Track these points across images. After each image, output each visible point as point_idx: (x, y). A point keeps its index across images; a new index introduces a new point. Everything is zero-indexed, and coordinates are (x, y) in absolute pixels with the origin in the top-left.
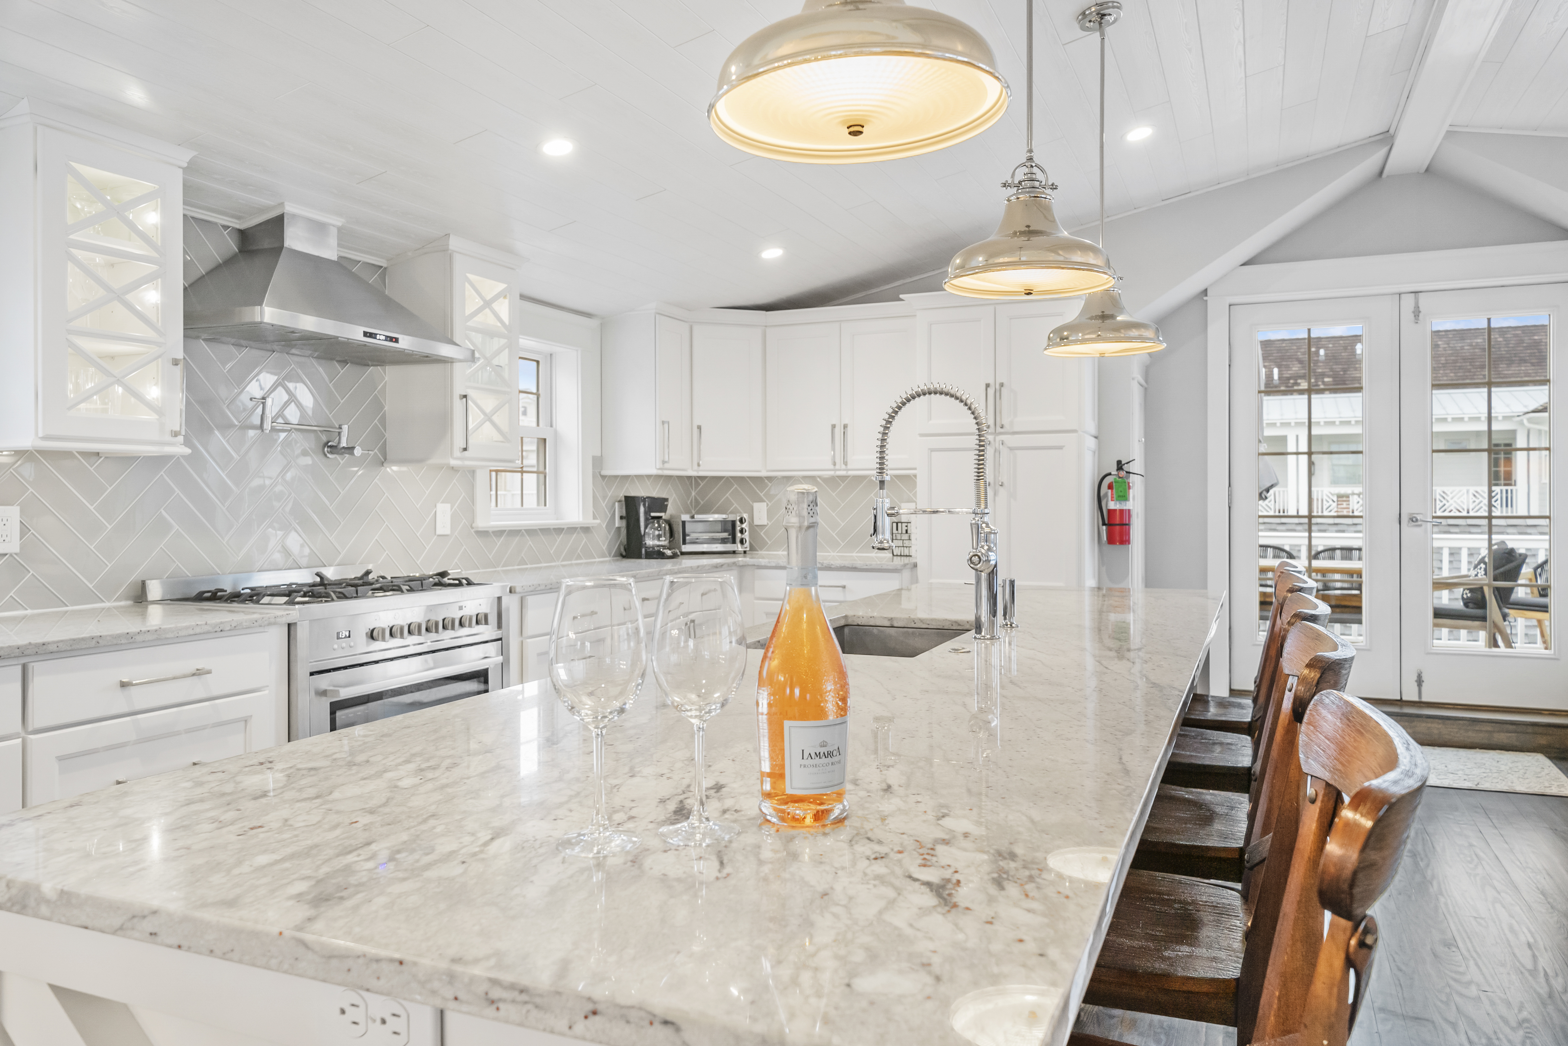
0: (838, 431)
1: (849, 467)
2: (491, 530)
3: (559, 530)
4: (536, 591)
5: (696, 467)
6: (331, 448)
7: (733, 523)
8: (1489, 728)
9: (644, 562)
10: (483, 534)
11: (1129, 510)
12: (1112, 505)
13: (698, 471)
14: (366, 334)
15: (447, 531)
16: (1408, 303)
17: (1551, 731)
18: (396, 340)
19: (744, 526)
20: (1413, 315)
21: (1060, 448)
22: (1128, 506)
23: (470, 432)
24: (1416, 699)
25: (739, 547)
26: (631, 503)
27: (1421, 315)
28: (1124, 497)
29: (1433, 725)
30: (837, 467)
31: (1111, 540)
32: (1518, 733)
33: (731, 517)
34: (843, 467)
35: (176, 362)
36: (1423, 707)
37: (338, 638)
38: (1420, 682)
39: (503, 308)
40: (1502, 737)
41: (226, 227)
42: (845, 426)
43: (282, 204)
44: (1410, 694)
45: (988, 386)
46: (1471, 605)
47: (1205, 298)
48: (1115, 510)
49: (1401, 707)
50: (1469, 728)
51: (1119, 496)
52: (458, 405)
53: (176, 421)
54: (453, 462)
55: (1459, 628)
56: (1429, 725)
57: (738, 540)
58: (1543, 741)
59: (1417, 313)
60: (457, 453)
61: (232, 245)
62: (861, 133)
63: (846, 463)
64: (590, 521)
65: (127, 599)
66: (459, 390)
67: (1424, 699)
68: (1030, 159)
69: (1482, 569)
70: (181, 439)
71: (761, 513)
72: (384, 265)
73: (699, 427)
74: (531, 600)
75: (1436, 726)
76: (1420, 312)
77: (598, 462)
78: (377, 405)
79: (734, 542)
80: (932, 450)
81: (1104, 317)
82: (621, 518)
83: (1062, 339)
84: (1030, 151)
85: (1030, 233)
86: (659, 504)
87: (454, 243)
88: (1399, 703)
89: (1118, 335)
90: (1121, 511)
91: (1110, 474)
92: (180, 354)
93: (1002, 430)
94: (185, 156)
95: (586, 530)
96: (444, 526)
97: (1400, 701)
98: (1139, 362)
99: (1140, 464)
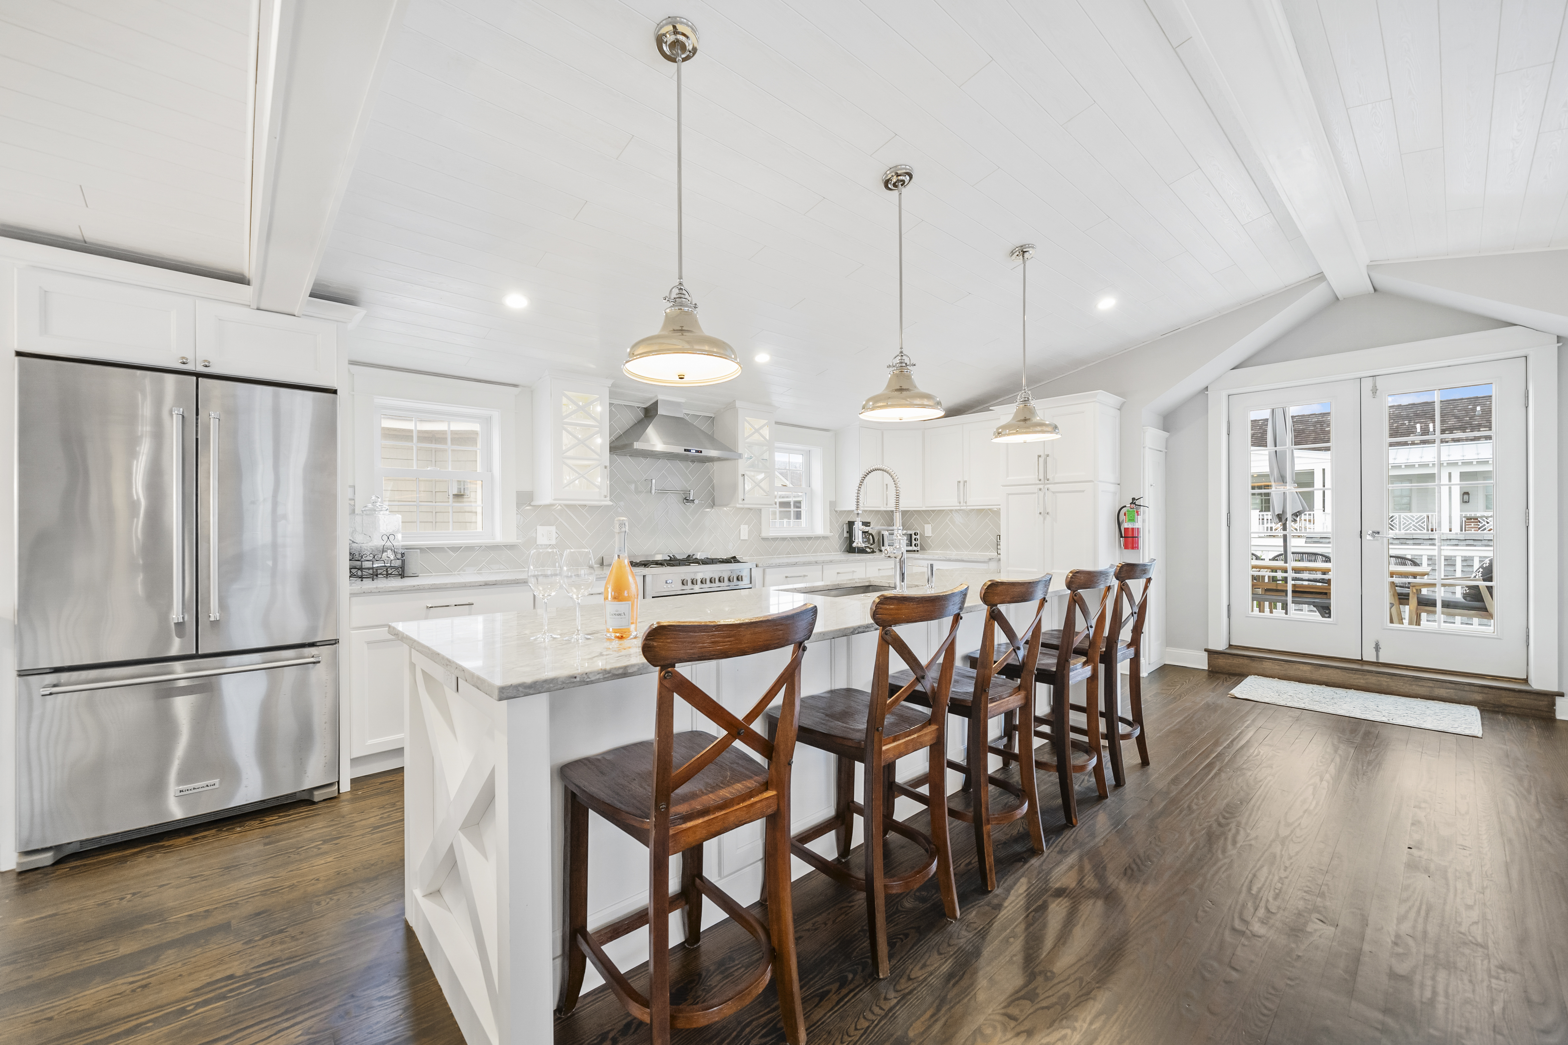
0: (962, 484)
1: (967, 504)
2: (770, 538)
3: (809, 538)
4: (770, 567)
5: (885, 506)
6: (687, 500)
7: (911, 535)
8: (1430, 684)
9: (853, 555)
10: (764, 539)
11: (1138, 529)
12: (1126, 525)
13: (886, 508)
14: (685, 450)
15: (746, 538)
16: (1367, 385)
17: (1486, 690)
18: (701, 452)
19: (917, 537)
20: (1371, 392)
21: (1083, 491)
22: (1136, 526)
23: (745, 493)
24: (1375, 661)
25: (914, 548)
26: (850, 525)
27: (1378, 391)
28: (1132, 520)
29: (1382, 679)
30: (961, 505)
31: (1126, 547)
32: (1456, 690)
33: (909, 532)
34: (965, 504)
35: (606, 467)
36: (1379, 666)
37: (666, 583)
38: (1377, 648)
39: (766, 432)
40: (1442, 692)
41: (638, 407)
42: (965, 482)
43: (656, 396)
44: (1369, 656)
45: (1039, 456)
46: (1468, 598)
47: (1206, 393)
48: (1128, 528)
49: (1362, 665)
50: (1413, 683)
51: (1129, 520)
52: (740, 479)
53: (605, 491)
54: (738, 506)
55: (1454, 615)
56: (1379, 679)
57: (913, 544)
58: (1478, 697)
59: (1375, 391)
60: (740, 501)
61: (641, 415)
62: (683, 378)
63: (966, 503)
64: (828, 533)
65: (597, 564)
66: (741, 472)
67: (1381, 661)
68: (901, 352)
69: (1480, 573)
70: (608, 498)
71: (928, 530)
72: (713, 416)
73: (887, 485)
74: (768, 571)
75: (1385, 679)
76: (1377, 390)
77: (833, 504)
78: (711, 480)
79: (911, 546)
80: (1009, 494)
81: (1025, 420)
82: (847, 532)
83: (999, 434)
84: (901, 348)
85: (901, 390)
86: (867, 525)
87: (738, 404)
88: (1360, 662)
89: (1028, 430)
90: (1133, 529)
91: (1125, 506)
92: (608, 464)
93: (1048, 482)
94: (610, 382)
95: (825, 538)
96: (744, 535)
97: (1361, 661)
98: (1152, 436)
99: (1151, 500)
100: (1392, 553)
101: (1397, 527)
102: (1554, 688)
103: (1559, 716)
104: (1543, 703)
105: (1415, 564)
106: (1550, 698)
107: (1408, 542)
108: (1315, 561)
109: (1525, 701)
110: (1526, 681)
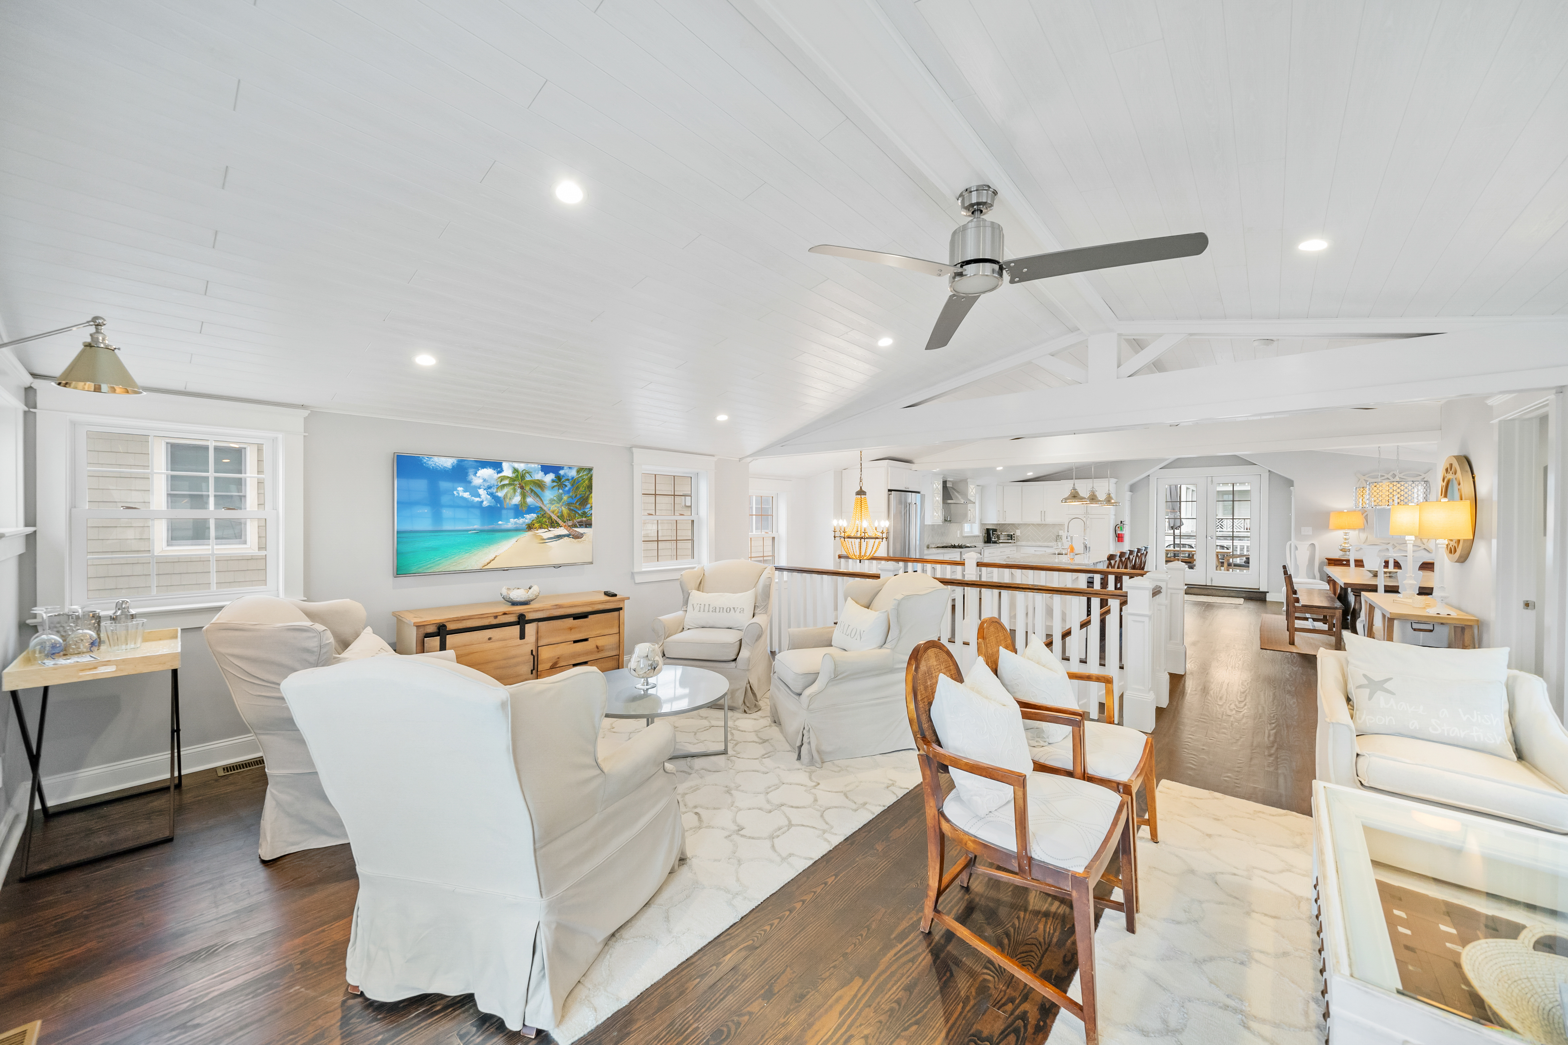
0: (1043, 512)
3: (975, 537)
8: (1229, 592)
9: (992, 544)
11: (1124, 534)
12: (1119, 532)
13: (1005, 523)
16: (1209, 479)
17: (1246, 593)
19: (1014, 536)
21: (1104, 518)
22: (1124, 532)
25: (1013, 541)
26: (988, 530)
28: (1122, 530)
30: (1042, 521)
31: (1118, 541)
32: (1237, 593)
33: (1011, 534)
34: (1044, 522)
38: (1212, 580)
40: (1233, 594)
44: (1208, 583)
46: (1245, 562)
48: (1120, 534)
49: (1206, 587)
50: (1223, 592)
51: (1120, 530)
52: (969, 511)
58: (1244, 595)
59: (1212, 482)
64: (981, 534)
66: (969, 509)
71: (1018, 533)
73: (1006, 513)
75: (1214, 591)
79: (1011, 540)
82: (986, 534)
86: (995, 530)
90: (1122, 534)
91: (1118, 524)
97: (1206, 585)
98: (1128, 494)
99: (1127, 522)
100: (1217, 544)
101: (1225, 527)
102: (1266, 591)
103: (1267, 600)
104: (1263, 595)
105: (1228, 549)
106: (1265, 593)
107: (1228, 538)
108: (1185, 547)
109: (1258, 595)
110: (1259, 589)
